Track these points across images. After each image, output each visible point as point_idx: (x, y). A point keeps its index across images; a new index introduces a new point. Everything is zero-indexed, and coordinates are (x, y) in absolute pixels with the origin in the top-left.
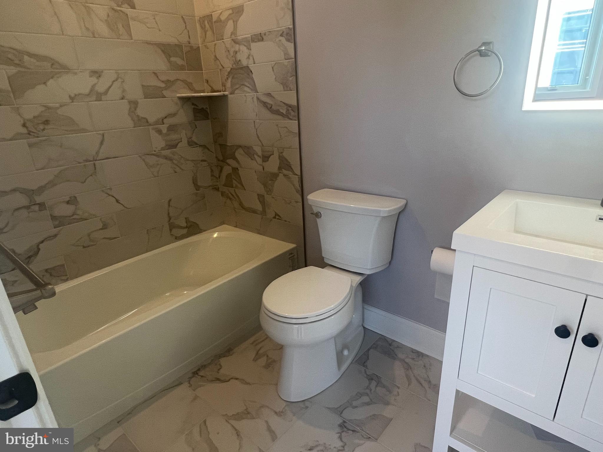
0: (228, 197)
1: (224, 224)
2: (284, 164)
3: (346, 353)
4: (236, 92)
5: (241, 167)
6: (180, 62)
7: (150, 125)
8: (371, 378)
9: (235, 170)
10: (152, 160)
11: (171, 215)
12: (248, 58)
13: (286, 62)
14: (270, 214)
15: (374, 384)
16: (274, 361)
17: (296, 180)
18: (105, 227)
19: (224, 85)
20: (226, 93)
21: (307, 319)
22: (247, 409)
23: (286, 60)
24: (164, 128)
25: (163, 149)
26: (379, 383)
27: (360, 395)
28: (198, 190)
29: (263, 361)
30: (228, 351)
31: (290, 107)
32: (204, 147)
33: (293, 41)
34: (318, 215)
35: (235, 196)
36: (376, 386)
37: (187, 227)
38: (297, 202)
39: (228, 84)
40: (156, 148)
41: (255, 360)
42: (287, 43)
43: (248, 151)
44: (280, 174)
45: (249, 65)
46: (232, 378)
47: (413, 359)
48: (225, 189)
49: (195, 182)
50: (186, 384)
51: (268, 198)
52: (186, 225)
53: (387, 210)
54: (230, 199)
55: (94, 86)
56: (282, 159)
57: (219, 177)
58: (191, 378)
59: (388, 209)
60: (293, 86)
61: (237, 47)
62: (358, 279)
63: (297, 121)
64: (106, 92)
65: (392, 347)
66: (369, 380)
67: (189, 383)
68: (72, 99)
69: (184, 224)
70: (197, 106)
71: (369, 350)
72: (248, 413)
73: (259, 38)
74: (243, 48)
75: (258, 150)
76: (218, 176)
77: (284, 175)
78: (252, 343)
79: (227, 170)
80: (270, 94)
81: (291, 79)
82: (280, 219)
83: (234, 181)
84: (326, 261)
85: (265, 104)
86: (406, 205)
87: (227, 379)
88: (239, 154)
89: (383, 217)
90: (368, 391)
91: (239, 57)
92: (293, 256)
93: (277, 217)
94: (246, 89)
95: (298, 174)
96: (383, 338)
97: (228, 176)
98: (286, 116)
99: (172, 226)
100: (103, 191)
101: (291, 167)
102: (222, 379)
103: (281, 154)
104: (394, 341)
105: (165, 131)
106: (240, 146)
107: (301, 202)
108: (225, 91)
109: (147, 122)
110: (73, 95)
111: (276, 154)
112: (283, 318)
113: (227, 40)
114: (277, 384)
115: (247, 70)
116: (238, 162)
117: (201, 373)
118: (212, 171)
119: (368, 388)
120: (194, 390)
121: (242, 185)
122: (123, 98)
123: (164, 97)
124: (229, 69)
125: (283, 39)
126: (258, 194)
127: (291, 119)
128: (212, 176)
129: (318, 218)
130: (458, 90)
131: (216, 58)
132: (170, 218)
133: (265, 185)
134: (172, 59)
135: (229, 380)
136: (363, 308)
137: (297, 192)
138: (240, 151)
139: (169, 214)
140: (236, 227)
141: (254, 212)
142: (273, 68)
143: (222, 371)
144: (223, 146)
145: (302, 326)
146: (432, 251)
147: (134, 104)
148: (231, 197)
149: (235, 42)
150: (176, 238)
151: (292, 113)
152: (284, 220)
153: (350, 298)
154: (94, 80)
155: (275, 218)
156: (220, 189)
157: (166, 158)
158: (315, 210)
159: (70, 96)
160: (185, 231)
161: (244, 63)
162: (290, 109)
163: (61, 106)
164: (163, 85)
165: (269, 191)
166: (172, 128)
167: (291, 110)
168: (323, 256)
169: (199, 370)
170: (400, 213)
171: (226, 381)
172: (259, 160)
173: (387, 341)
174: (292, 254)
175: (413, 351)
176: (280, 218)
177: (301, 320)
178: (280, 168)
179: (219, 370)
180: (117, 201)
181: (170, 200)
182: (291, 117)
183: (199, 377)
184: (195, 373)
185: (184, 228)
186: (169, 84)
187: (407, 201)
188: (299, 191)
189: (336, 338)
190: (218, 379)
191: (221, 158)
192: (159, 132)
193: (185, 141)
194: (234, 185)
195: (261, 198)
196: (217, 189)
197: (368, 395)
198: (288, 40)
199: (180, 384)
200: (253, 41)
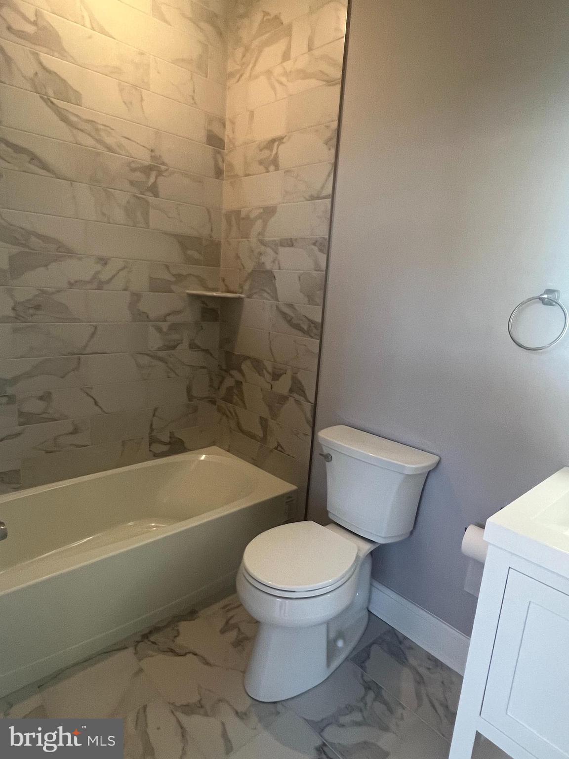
0: (224, 414)
1: (214, 445)
2: (297, 387)
3: (340, 643)
4: (255, 296)
5: (246, 382)
6: (196, 255)
7: (150, 321)
8: (368, 686)
9: (239, 384)
10: (144, 361)
11: (154, 427)
12: (274, 262)
13: (315, 273)
14: (272, 444)
15: (371, 695)
16: (247, 639)
17: (308, 408)
18: (75, 431)
19: (241, 287)
20: (242, 296)
21: (294, 593)
22: (201, 699)
23: (316, 271)
24: (165, 326)
25: (159, 349)
26: (378, 697)
27: (350, 709)
28: (192, 401)
29: (233, 635)
30: (191, 614)
31: (313, 323)
32: (207, 351)
33: (326, 251)
34: (328, 458)
35: (234, 414)
36: (375, 700)
37: (170, 443)
38: (306, 435)
39: (246, 287)
40: (152, 347)
41: (223, 632)
42: (320, 253)
43: (257, 365)
44: (290, 398)
45: (273, 270)
46: (189, 653)
47: (429, 669)
48: (223, 404)
49: (189, 390)
50: (131, 650)
51: (271, 423)
52: (169, 440)
53: (412, 467)
54: (227, 416)
55: (97, 273)
56: (295, 379)
57: (219, 388)
58: (138, 642)
59: (414, 466)
60: (319, 300)
61: (263, 248)
62: (367, 548)
63: (319, 341)
64: (109, 281)
65: (402, 647)
66: (365, 688)
67: (135, 649)
68: (71, 285)
69: (167, 440)
70: (207, 305)
71: (370, 646)
72: (202, 707)
73: (290, 243)
74: (269, 250)
75: (269, 365)
76: (217, 388)
77: (295, 400)
78: (224, 608)
79: (229, 382)
80: (292, 305)
81: (318, 292)
82: (282, 452)
83: (235, 397)
84: (331, 516)
85: (284, 315)
86: (439, 463)
87: (183, 652)
88: (246, 366)
89: (407, 475)
90: (361, 705)
91: (263, 259)
92: (292, 501)
93: (279, 448)
94: (265, 295)
95: (312, 402)
96: (392, 631)
97: (230, 389)
98: (307, 333)
99: (153, 441)
100: (81, 389)
101: (304, 392)
102: (177, 650)
103: (294, 375)
104: (406, 638)
105: (165, 329)
106: (249, 358)
107: (311, 435)
108: (241, 293)
109: (148, 317)
110: (73, 281)
111: (289, 373)
112: (264, 586)
113: (254, 240)
114: (244, 672)
115: (271, 275)
116: (243, 375)
117: (152, 638)
118: (211, 379)
119: (363, 699)
120: (140, 660)
121: (244, 402)
122: (125, 290)
123: (171, 291)
124: (250, 271)
125: (315, 248)
126: (260, 417)
127: (312, 337)
128: (211, 386)
129: (328, 462)
130: (512, 339)
131: (238, 257)
132: (152, 430)
133: (270, 407)
134: (189, 252)
135: (184, 655)
136: (371, 585)
137: (307, 423)
138: (248, 362)
139: (152, 425)
140: (228, 451)
141: (252, 436)
142: (299, 278)
143: (179, 640)
144: (229, 355)
145: (287, 601)
146: (466, 529)
147: (137, 297)
148: (228, 413)
149: (262, 243)
150: (154, 456)
151: (315, 331)
152: (287, 453)
153: (354, 572)
154: (98, 267)
155: (276, 448)
156: (217, 403)
157: (161, 359)
158: (325, 451)
159: (69, 282)
160: (165, 448)
161: (268, 266)
162: (312, 325)
163: (58, 291)
164: (174, 279)
165: (274, 416)
166: (174, 327)
167: (314, 327)
168: (328, 509)
169: (151, 632)
170: (429, 472)
171: (182, 656)
172: (268, 377)
173: (397, 637)
174: (290, 497)
175: (430, 658)
176: (282, 450)
177: (287, 593)
178: (291, 391)
179: (175, 637)
180: (96, 403)
181: (156, 410)
182: (313, 335)
183: (149, 643)
184: (145, 637)
185: (165, 444)
186: (180, 278)
187: (440, 458)
188: (310, 421)
189: (328, 623)
190: (172, 651)
191: (224, 367)
192: (159, 330)
193: (186, 344)
194: (234, 401)
195: (263, 422)
196: (213, 402)
197: (361, 711)
198: (321, 250)
199: (125, 648)
200: (282, 245)
